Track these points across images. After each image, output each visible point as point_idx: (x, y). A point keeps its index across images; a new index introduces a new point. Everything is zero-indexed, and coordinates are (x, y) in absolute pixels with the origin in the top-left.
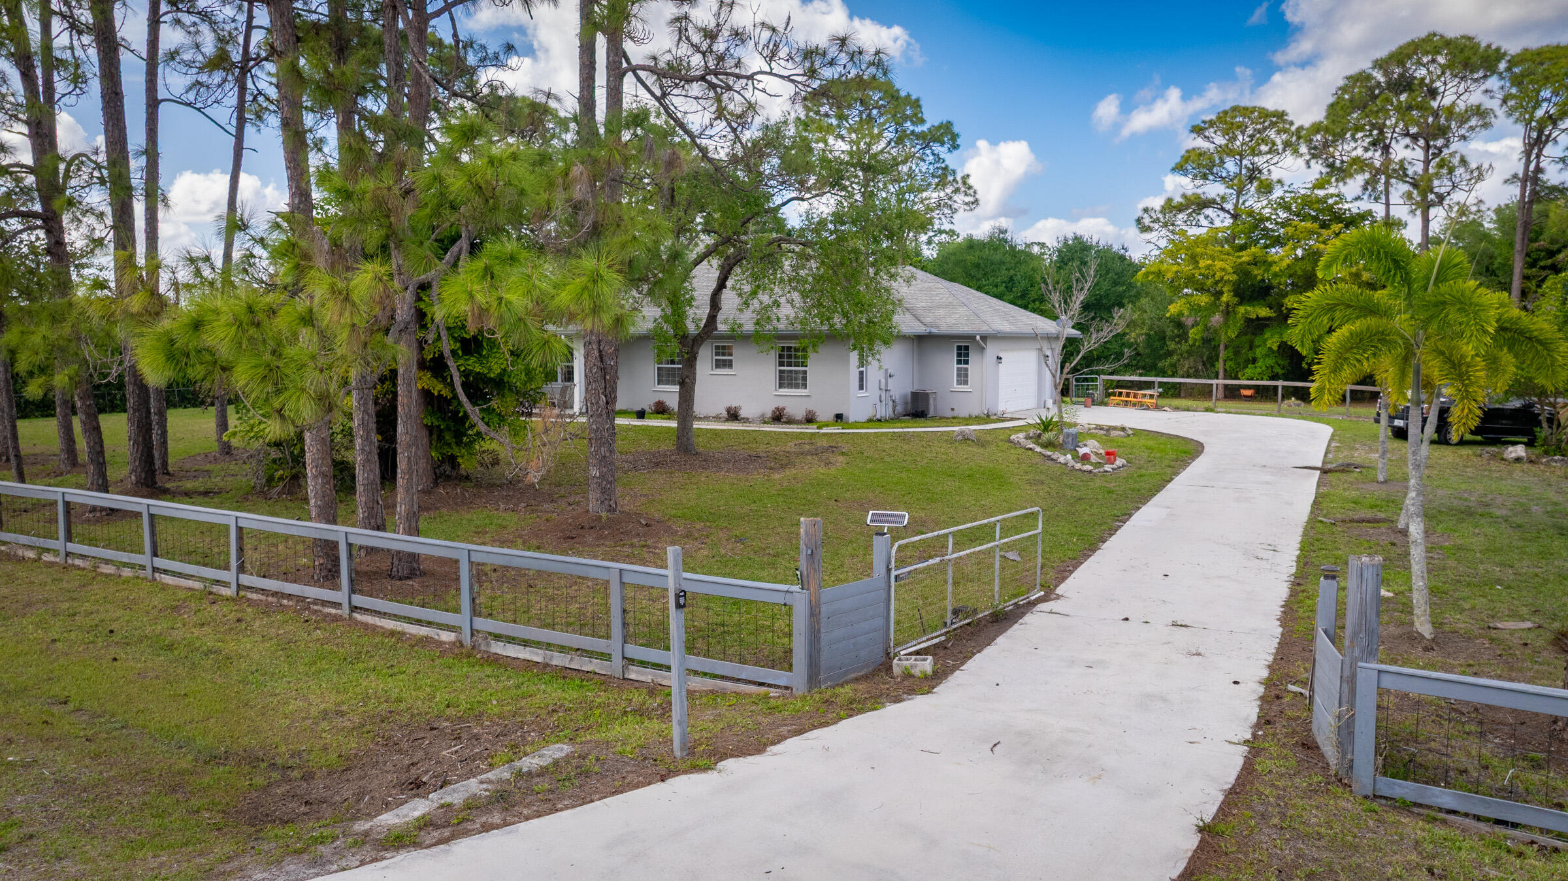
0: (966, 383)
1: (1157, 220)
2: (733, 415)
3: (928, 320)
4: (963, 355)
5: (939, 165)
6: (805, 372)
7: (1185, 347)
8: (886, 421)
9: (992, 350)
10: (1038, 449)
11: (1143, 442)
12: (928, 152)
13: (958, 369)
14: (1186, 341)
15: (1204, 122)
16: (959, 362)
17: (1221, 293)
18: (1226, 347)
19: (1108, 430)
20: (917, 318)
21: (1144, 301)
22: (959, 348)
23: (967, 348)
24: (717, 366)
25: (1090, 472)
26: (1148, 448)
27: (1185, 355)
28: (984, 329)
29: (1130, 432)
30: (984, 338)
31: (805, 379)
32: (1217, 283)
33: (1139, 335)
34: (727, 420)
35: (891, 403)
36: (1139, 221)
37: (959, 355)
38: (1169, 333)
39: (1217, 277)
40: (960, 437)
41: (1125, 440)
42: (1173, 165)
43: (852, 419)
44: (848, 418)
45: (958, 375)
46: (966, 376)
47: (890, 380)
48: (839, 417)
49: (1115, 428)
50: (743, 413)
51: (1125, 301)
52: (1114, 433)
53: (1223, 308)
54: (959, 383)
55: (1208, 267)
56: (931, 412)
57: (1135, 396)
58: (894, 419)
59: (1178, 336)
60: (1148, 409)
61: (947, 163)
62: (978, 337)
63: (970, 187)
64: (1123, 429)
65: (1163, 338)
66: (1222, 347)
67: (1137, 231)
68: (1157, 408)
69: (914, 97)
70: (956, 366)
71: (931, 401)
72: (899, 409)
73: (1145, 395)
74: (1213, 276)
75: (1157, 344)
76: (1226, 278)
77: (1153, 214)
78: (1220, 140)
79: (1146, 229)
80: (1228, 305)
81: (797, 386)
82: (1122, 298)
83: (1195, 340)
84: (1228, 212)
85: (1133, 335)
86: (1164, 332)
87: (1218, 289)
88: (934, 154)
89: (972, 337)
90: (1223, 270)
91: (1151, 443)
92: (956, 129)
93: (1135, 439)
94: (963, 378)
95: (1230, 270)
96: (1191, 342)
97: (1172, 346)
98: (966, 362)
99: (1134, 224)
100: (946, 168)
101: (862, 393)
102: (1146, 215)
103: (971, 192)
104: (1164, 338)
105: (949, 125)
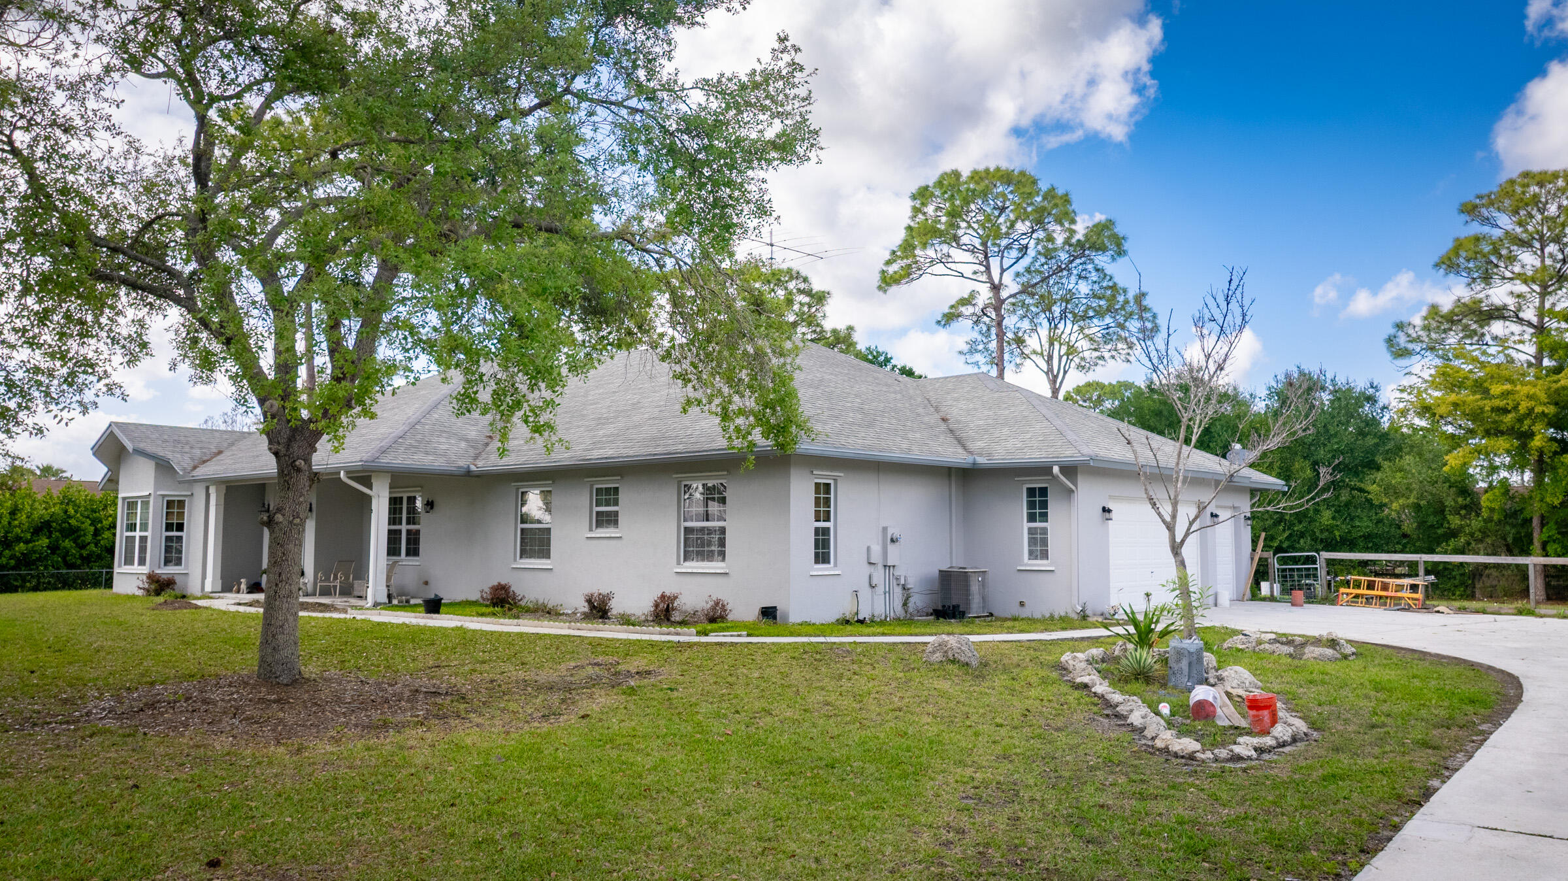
0: (1045, 555)
1: (1418, 340)
2: (599, 610)
3: (978, 445)
4: (1038, 503)
5: (1105, 284)
6: (723, 530)
7: (1476, 524)
8: (882, 623)
9: (1089, 495)
10: (1102, 687)
11: (1374, 672)
12: (1090, 267)
13: (1031, 531)
14: (1478, 515)
15: (1480, 197)
16: (1032, 518)
17: (1530, 435)
18: (1543, 523)
19: (1303, 645)
20: (961, 442)
21: (1408, 460)
22: (1031, 492)
23: (1044, 492)
24: (599, 524)
25: (1191, 757)
26: (1378, 687)
27: (1478, 535)
28: (1068, 454)
29: (1349, 649)
30: (1070, 470)
31: (722, 543)
32: (1520, 420)
33: (1403, 507)
34: (587, 617)
35: (898, 591)
36: (1390, 341)
37: (1031, 505)
38: (1449, 502)
39: (1523, 408)
40: (938, 656)
41: (1330, 668)
42: (1436, 259)
43: (795, 618)
44: (785, 617)
45: (1032, 541)
46: (1044, 542)
47: (891, 547)
48: (769, 613)
49: (1317, 642)
50: (617, 607)
51: (1379, 459)
52: (1311, 652)
53: (1533, 457)
54: (1032, 555)
55: (1505, 395)
56: (975, 609)
57: (1385, 587)
58: (906, 621)
59: (1465, 507)
60: (1408, 609)
61: (1116, 280)
62: (1056, 469)
63: (1146, 309)
64: (1333, 643)
65: (1441, 510)
66: (1536, 522)
67: (1388, 357)
68: (1425, 608)
69: (1060, 191)
70: (1026, 525)
71: (975, 588)
72: (917, 601)
73: (1400, 588)
74: (1516, 408)
75: (1432, 520)
76: (1539, 409)
77: (1411, 331)
78: (1506, 222)
79: (1403, 353)
80: (1541, 453)
81: (708, 556)
82: (1373, 455)
83: (1492, 510)
84: (1530, 324)
85: (1395, 506)
86: (1441, 502)
87: (1525, 428)
88: (1097, 270)
89: (1044, 470)
90: (1530, 397)
91: (1389, 675)
92: (1120, 230)
93: (1358, 664)
94: (1039, 546)
95: (1543, 397)
96: (1485, 514)
97: (1455, 521)
98: (1044, 517)
99: (1383, 347)
100: (1114, 287)
101: (822, 569)
102: (1400, 334)
103: (1147, 315)
104: (1443, 511)
105: (1108, 225)
